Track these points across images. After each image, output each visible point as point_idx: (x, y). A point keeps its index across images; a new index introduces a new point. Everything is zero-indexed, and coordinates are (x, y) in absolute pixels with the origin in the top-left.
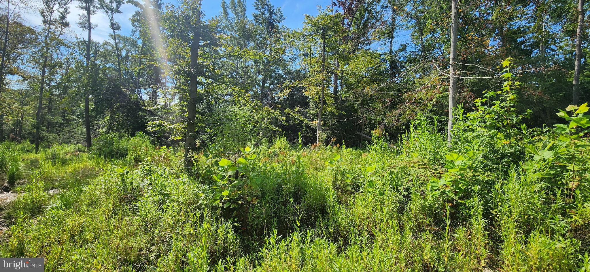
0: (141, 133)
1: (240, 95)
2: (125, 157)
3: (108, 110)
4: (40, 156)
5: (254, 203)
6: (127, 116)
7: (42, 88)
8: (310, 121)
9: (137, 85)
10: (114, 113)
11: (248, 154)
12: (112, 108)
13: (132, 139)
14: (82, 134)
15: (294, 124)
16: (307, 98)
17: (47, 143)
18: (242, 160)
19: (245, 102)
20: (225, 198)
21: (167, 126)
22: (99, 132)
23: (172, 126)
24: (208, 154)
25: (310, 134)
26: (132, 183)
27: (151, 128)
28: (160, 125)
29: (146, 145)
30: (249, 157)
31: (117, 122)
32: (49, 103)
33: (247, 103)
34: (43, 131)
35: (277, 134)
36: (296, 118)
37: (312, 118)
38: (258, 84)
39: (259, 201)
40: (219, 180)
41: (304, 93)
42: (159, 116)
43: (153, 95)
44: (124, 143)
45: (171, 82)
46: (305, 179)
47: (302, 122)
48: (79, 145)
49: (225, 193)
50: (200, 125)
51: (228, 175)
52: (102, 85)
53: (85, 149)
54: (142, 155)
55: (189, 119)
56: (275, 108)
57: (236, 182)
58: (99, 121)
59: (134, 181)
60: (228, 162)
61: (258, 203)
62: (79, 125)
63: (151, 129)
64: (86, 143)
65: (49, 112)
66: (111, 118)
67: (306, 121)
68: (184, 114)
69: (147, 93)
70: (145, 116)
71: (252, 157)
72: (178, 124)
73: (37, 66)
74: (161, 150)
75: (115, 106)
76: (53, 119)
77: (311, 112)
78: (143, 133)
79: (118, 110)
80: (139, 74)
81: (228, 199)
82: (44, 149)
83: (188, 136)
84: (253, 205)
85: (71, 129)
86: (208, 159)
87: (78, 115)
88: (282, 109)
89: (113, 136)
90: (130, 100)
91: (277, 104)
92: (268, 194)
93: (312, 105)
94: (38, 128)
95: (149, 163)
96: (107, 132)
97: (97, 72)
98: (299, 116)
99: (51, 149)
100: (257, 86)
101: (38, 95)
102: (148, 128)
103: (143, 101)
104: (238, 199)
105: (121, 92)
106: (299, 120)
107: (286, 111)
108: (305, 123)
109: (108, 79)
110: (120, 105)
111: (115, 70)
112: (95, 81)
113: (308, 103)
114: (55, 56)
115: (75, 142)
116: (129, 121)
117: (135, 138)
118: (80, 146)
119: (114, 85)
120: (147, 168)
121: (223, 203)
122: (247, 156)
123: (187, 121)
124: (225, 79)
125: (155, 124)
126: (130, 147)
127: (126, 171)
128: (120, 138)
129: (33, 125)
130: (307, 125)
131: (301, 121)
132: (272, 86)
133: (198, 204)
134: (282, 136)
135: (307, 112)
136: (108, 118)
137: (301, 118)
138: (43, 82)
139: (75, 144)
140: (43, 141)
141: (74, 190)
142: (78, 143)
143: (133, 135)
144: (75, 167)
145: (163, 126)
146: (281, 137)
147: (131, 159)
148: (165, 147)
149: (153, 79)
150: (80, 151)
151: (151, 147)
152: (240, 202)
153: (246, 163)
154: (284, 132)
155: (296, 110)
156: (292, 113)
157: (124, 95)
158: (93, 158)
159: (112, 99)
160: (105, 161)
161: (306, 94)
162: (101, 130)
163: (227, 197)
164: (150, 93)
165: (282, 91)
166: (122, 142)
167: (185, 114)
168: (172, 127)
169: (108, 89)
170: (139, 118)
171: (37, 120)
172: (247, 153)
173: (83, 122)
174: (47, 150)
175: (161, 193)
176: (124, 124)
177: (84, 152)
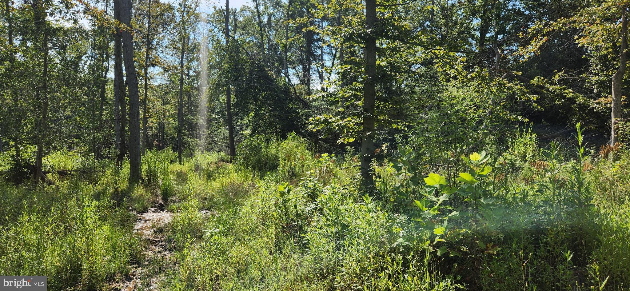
0: (293, 133)
1: (446, 62)
2: (276, 169)
3: (252, 103)
4: (184, 167)
5: (491, 252)
6: (274, 110)
7: (182, 80)
8: (590, 98)
9: (284, 63)
10: (258, 107)
11: (477, 166)
12: (256, 100)
13: (283, 143)
14: (225, 138)
15: (551, 107)
16: (582, 50)
17: (189, 151)
18: (465, 176)
19: (456, 74)
20: (437, 239)
21: (334, 122)
22: (242, 134)
23: (340, 122)
24: (401, 165)
25: (590, 126)
26: (296, 206)
27: (313, 126)
28: (326, 122)
29: (301, 151)
30: (478, 171)
31: (263, 120)
32: (188, 99)
33: (460, 74)
34: (185, 135)
35: (516, 128)
36: (557, 95)
37: (595, 91)
38: (473, 37)
39: (499, 249)
40: (425, 209)
41: (577, 42)
42: (315, 107)
43: (304, 76)
44: (273, 149)
45: (328, 54)
46: (592, 215)
47: (572, 101)
48: (222, 152)
49: (439, 230)
50: (382, 118)
51: (441, 200)
52: (243, 69)
53: (228, 158)
54: (297, 166)
55: (366, 110)
56: (511, 78)
57: (454, 213)
58: (241, 119)
59: (298, 204)
60: (442, 179)
61: (498, 255)
62: (219, 126)
63: (314, 128)
64: (229, 150)
65: (188, 111)
66: (257, 115)
67: (581, 99)
68: (357, 102)
69: (297, 74)
70: (297, 109)
71: (483, 171)
72: (349, 119)
73: (175, 52)
74: (321, 159)
75: (260, 97)
76: (193, 119)
77: (594, 79)
78: (296, 135)
79: (263, 103)
80: (286, 47)
81: (443, 240)
82: (187, 158)
83: (366, 137)
84: (490, 256)
85: (212, 132)
86: (400, 174)
87: (218, 113)
88: (525, 80)
89: (259, 139)
90: (277, 87)
91: (512, 69)
92: (516, 239)
93: (595, 66)
94: (180, 132)
95: (312, 178)
96: (252, 135)
97: (238, 52)
98: (565, 89)
99: (194, 159)
100: (471, 41)
101: (178, 89)
102: (310, 127)
103: (293, 85)
104: (460, 242)
105: (266, 77)
106: (565, 97)
107: (534, 81)
108: (580, 104)
109: (250, 59)
110: (265, 95)
111: (256, 45)
112: (236, 64)
113: (587, 61)
114: (192, 36)
115: (217, 149)
116: (277, 117)
117: (286, 141)
118: (223, 154)
119: (258, 67)
120: (310, 185)
121: (434, 247)
122: (475, 169)
123: (362, 114)
124: (422, 37)
125: (318, 121)
126: (282, 155)
127: (287, 189)
128: (268, 141)
129: (175, 128)
130: (583, 107)
131: (569, 99)
132: (500, 37)
133: (395, 245)
134: (527, 131)
135: (584, 80)
136: (252, 114)
137: (569, 93)
138: (182, 73)
139: (217, 152)
140: (185, 148)
141: (229, 212)
142: (220, 150)
143: (284, 137)
144: (222, 183)
145: (330, 123)
146: (524, 134)
147: (283, 172)
148: (326, 154)
149: (303, 51)
150: (223, 161)
151: (308, 155)
152: (464, 249)
153: (472, 181)
154: (532, 123)
155: (557, 77)
156: (547, 85)
157: (270, 80)
158: (241, 170)
159: (256, 87)
160: (254, 175)
161: (582, 42)
162: (245, 132)
163: (442, 237)
164: (300, 74)
165: (525, 43)
166: (271, 147)
167: (359, 102)
168: (341, 124)
169: (251, 73)
170: (289, 112)
171: (179, 122)
172: (475, 163)
173: (224, 121)
174: (190, 159)
175: (336, 223)
176: (271, 121)
177: (227, 162)
